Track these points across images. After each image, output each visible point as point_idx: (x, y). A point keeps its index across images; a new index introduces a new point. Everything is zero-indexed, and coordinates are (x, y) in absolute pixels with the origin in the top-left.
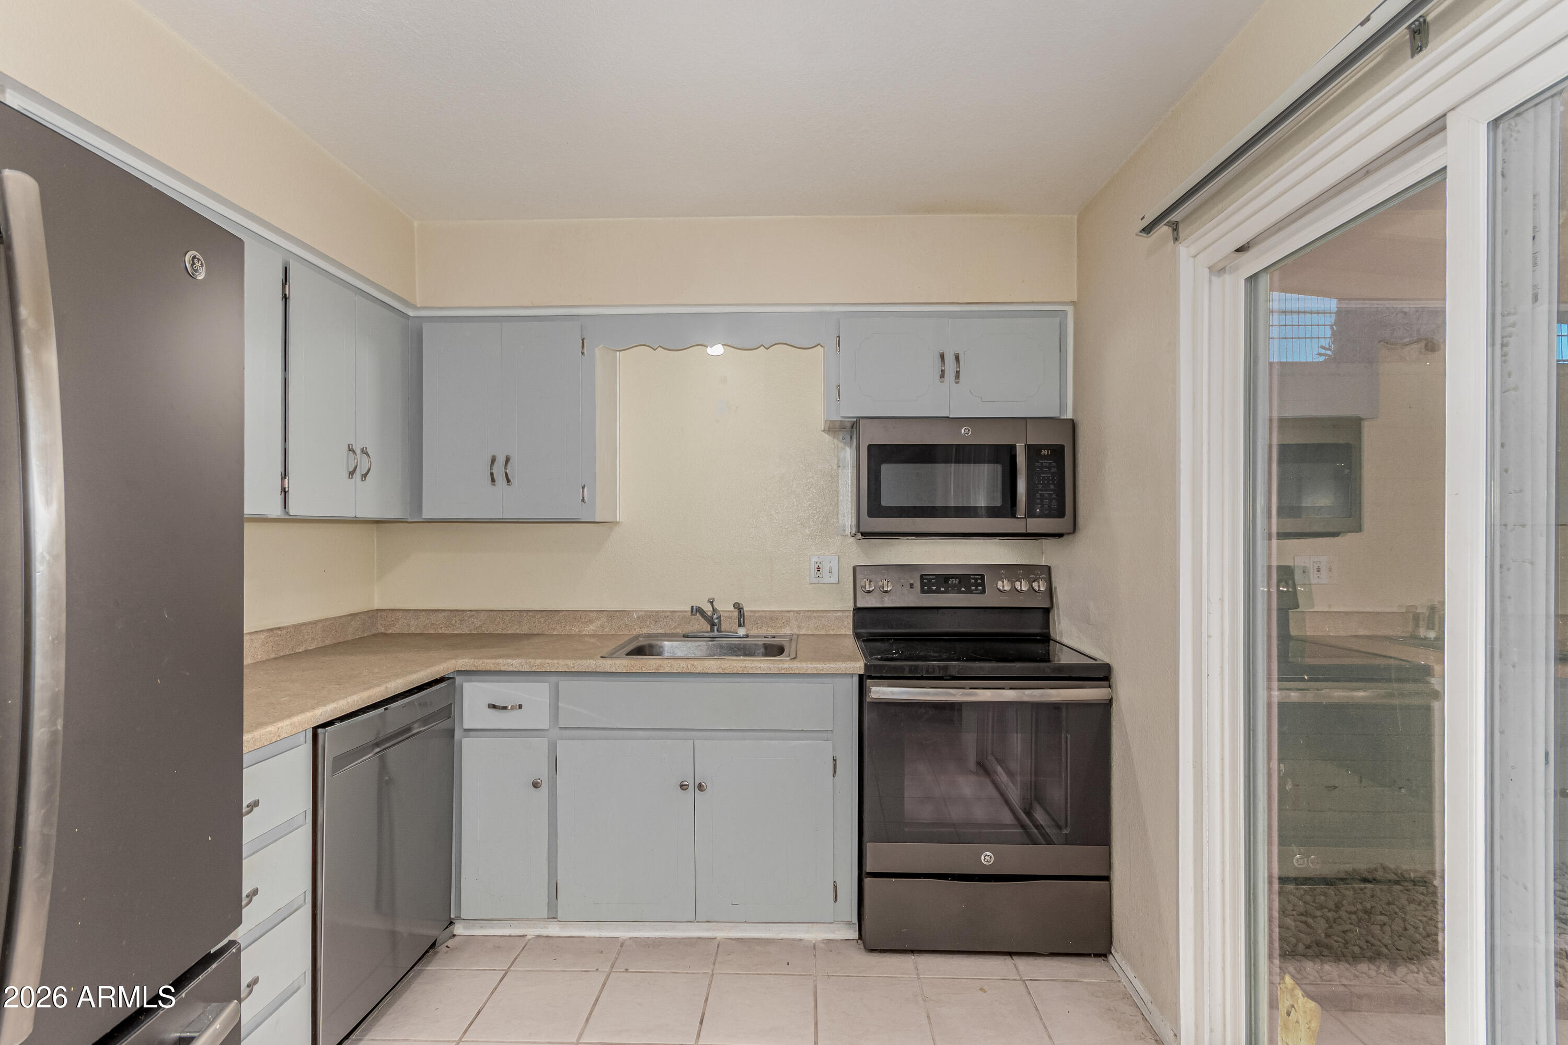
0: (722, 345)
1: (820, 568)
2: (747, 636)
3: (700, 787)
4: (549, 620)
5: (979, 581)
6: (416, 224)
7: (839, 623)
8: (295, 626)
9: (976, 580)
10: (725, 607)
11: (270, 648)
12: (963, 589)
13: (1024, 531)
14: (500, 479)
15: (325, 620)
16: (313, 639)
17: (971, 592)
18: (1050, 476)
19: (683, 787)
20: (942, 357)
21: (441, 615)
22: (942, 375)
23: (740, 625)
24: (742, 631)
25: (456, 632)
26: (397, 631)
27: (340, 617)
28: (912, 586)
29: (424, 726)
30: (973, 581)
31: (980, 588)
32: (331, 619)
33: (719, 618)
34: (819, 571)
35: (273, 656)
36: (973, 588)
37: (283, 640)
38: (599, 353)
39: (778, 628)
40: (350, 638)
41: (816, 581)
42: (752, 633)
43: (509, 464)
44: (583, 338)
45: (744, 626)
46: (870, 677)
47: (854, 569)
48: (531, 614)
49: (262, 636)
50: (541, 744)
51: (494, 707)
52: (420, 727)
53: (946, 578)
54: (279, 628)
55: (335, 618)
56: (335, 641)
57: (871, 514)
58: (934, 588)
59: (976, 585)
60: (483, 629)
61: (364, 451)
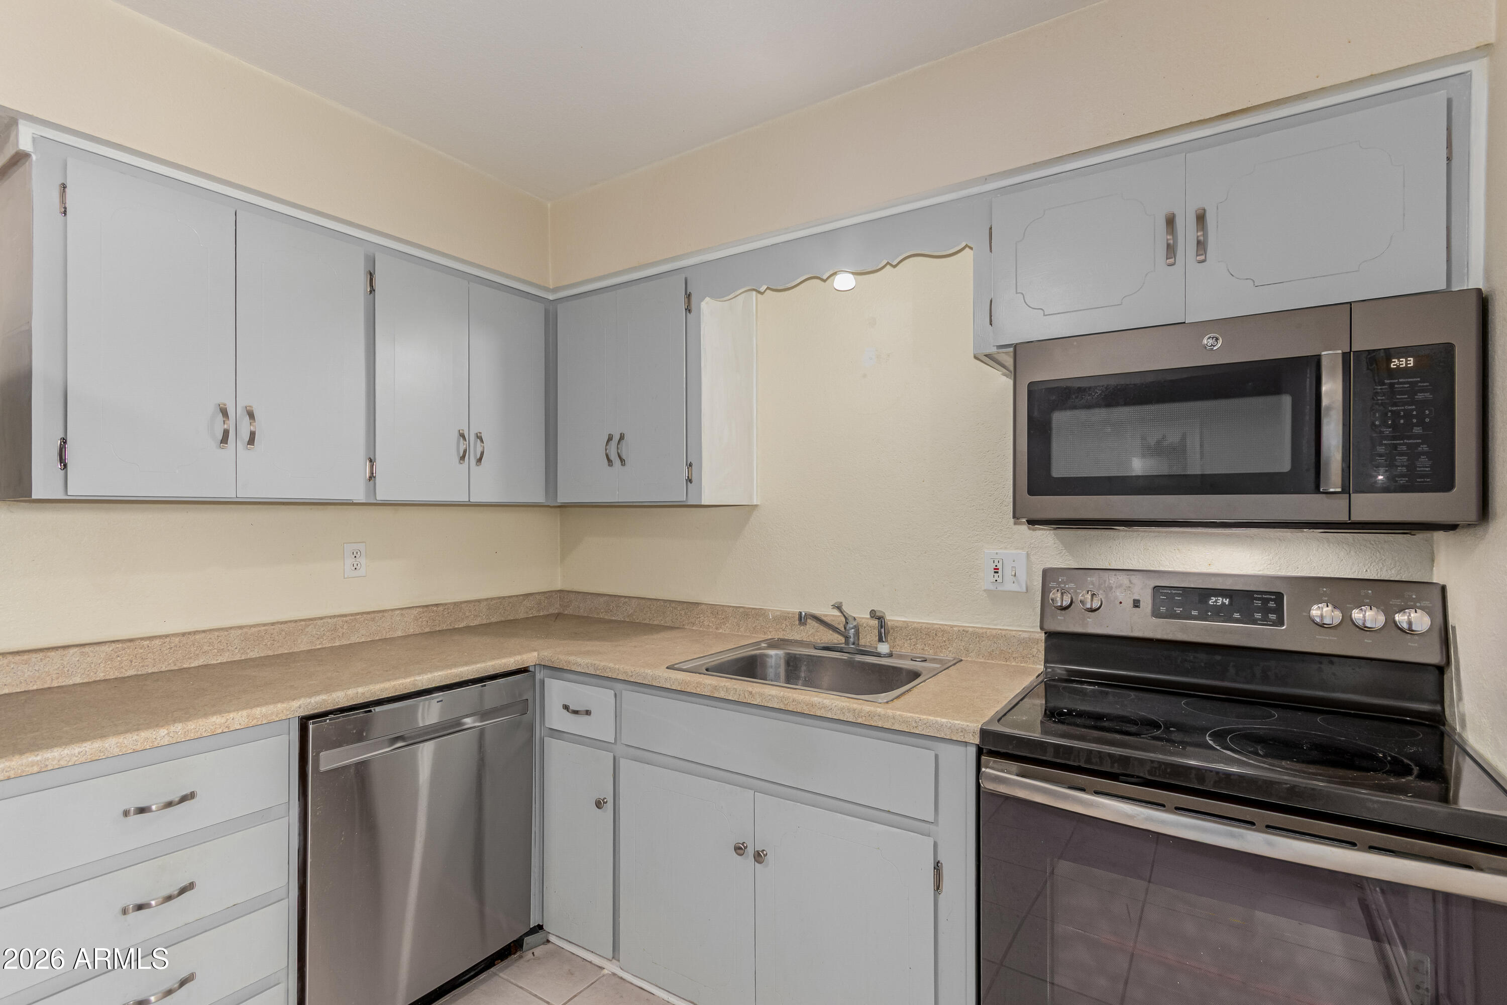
0: (853, 273)
1: (998, 569)
2: (890, 655)
3: (759, 857)
4: (689, 613)
5: (1272, 604)
6: (549, 205)
7: (1024, 649)
8: (455, 604)
9: (1265, 601)
10: (860, 613)
11: (424, 623)
12: (1237, 615)
13: (1344, 518)
14: (617, 462)
15: (492, 599)
16: (476, 616)
17: (1255, 622)
18: (1413, 410)
19: (739, 849)
20: (1170, 222)
21: (602, 600)
22: (1171, 250)
23: (880, 640)
24: (884, 648)
25: (613, 618)
26: (571, 612)
27: (509, 597)
28: (1136, 604)
29: (482, 721)
30: (1258, 603)
31: (1273, 617)
32: (499, 598)
33: (857, 629)
34: (997, 572)
35: (427, 630)
36: (1258, 616)
37: (439, 616)
38: (708, 307)
39: (938, 648)
40: (522, 615)
41: (992, 587)
42: (896, 651)
43: (623, 442)
44: (688, 293)
45: (887, 641)
46: (993, 754)
47: (1045, 572)
48: (673, 605)
49: (415, 612)
50: (607, 758)
51: (566, 707)
52: (474, 722)
53: (1205, 594)
54: (437, 605)
55: (504, 598)
56: (503, 619)
57: (1031, 492)
58: (1178, 610)
59: (1266, 611)
60: (634, 617)
61: (479, 437)
